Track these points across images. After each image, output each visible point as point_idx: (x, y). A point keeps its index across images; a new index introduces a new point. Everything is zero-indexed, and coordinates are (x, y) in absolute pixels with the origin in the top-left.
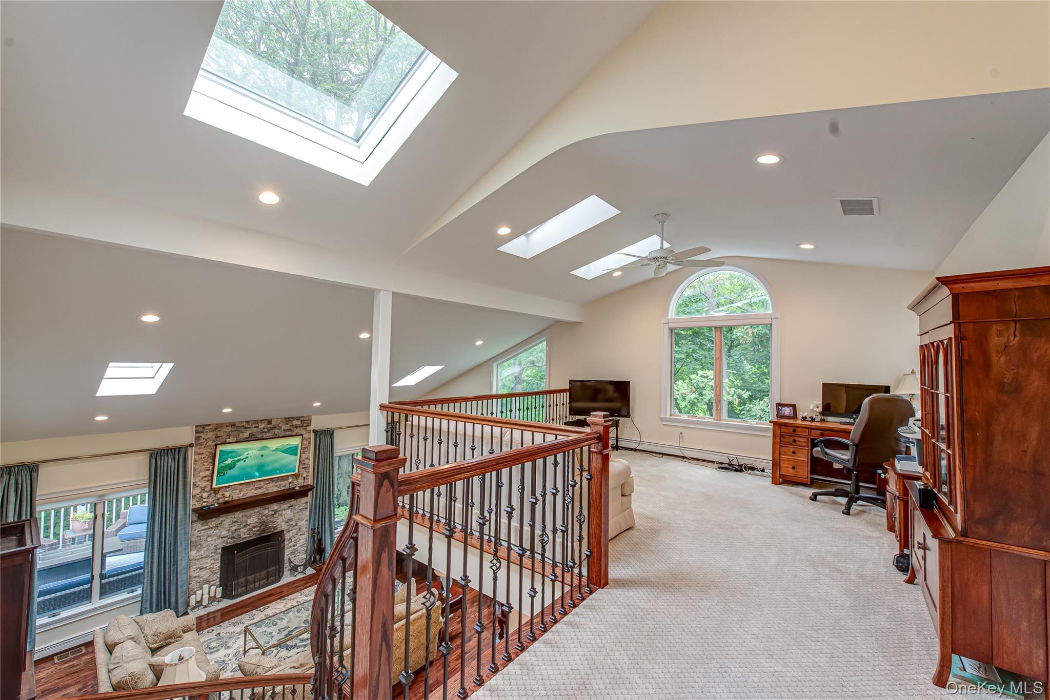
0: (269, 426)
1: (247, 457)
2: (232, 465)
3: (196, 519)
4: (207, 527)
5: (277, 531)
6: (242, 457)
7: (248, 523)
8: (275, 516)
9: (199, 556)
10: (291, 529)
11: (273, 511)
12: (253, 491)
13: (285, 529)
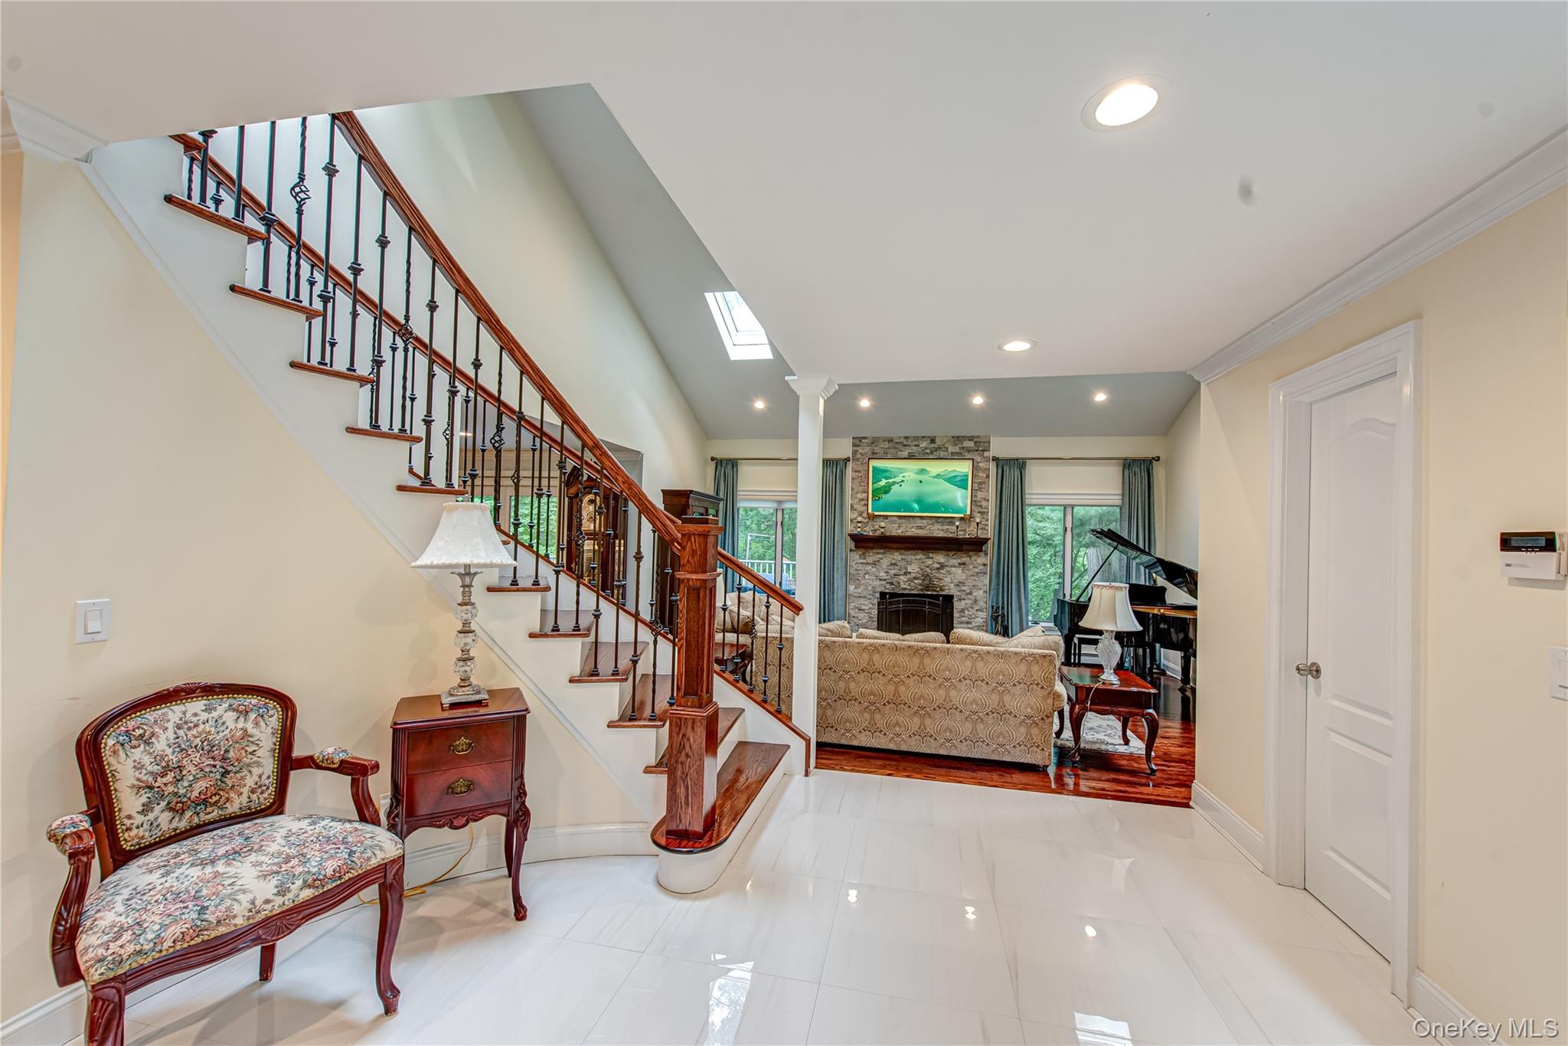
0: (932, 445)
1: (903, 481)
2: (887, 489)
3: (854, 548)
4: (865, 561)
5: (943, 593)
6: (897, 479)
7: (909, 570)
8: (941, 571)
9: (856, 593)
10: (963, 597)
11: (939, 563)
12: (914, 530)
13: (955, 595)
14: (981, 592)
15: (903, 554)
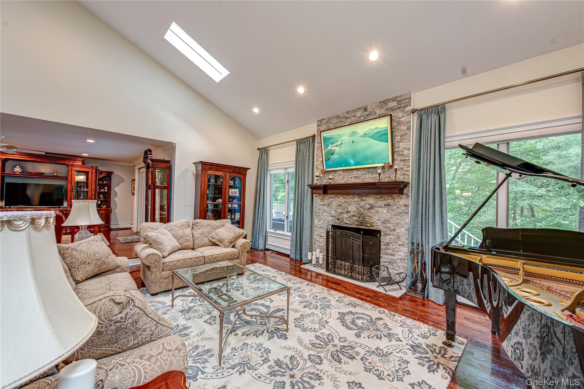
0: (365, 113)
2: (333, 151)
4: (323, 203)
7: (350, 209)
8: (371, 211)
10: (388, 232)
11: (370, 205)
12: (352, 179)
13: (382, 230)
14: (403, 230)
15: (346, 198)
